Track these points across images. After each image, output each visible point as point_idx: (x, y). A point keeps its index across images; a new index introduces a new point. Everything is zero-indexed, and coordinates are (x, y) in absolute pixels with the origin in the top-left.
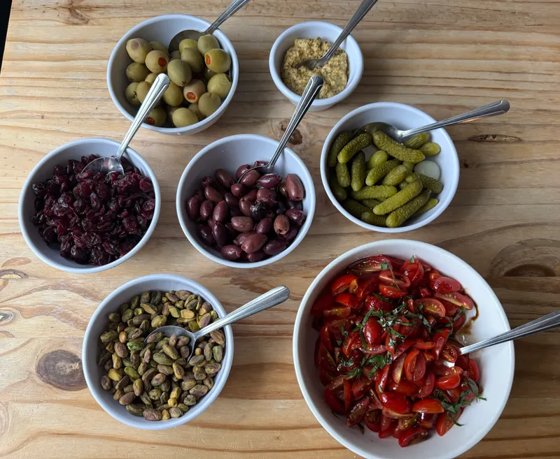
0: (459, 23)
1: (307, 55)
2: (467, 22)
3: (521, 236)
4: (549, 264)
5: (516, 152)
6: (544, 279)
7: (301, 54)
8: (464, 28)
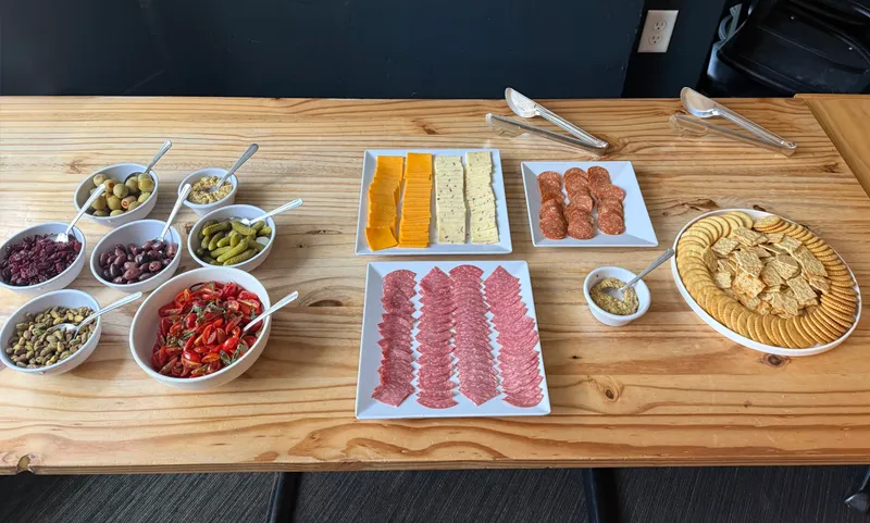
0: (320, 173)
1: (206, 186)
2: (325, 173)
3: (326, 284)
4: (340, 300)
5: (335, 239)
6: (335, 308)
7: (202, 184)
8: (322, 176)
